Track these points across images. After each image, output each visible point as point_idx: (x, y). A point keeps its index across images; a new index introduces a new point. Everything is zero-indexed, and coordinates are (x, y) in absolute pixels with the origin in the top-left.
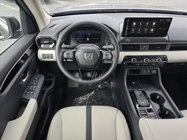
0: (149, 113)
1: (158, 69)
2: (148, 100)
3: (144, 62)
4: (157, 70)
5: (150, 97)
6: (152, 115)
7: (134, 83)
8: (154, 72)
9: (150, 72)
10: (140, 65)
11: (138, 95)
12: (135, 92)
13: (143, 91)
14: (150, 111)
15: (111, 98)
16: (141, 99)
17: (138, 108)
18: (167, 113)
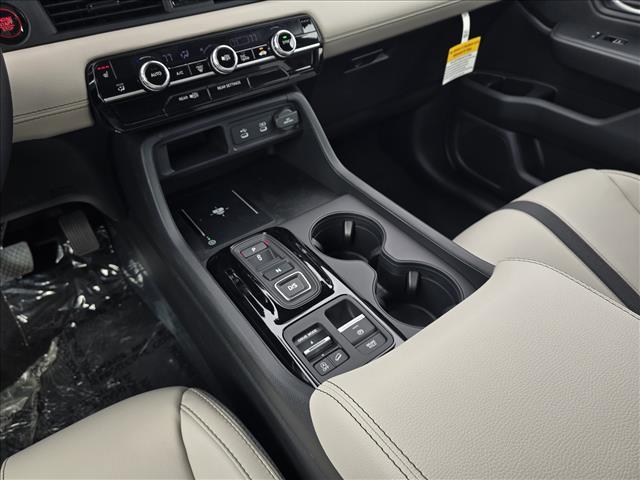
0: (341, 330)
1: (299, 96)
2: (313, 259)
3: (217, 74)
5: (318, 245)
6: (360, 332)
7: (220, 211)
8: (288, 119)
9: (272, 125)
10: (202, 94)
11: (259, 256)
12: (235, 249)
13: (276, 228)
14: (341, 312)
15: (159, 333)
16: (278, 270)
17: (277, 331)
18: (412, 280)
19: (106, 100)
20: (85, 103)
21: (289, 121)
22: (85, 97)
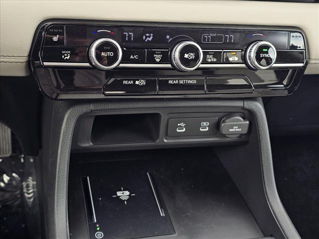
1: (259, 107)
3: (174, 68)
4: (250, 116)
7: (124, 195)
8: (236, 127)
10: (150, 85)
19: (45, 64)
20: (25, 59)
21: (236, 129)
22: (27, 54)
